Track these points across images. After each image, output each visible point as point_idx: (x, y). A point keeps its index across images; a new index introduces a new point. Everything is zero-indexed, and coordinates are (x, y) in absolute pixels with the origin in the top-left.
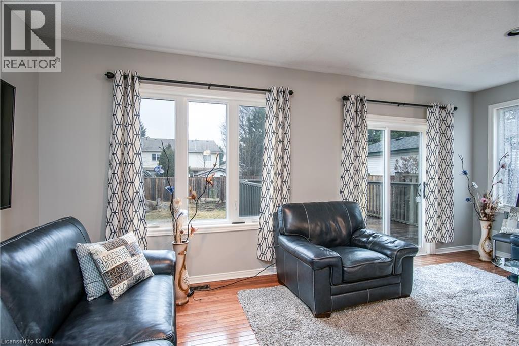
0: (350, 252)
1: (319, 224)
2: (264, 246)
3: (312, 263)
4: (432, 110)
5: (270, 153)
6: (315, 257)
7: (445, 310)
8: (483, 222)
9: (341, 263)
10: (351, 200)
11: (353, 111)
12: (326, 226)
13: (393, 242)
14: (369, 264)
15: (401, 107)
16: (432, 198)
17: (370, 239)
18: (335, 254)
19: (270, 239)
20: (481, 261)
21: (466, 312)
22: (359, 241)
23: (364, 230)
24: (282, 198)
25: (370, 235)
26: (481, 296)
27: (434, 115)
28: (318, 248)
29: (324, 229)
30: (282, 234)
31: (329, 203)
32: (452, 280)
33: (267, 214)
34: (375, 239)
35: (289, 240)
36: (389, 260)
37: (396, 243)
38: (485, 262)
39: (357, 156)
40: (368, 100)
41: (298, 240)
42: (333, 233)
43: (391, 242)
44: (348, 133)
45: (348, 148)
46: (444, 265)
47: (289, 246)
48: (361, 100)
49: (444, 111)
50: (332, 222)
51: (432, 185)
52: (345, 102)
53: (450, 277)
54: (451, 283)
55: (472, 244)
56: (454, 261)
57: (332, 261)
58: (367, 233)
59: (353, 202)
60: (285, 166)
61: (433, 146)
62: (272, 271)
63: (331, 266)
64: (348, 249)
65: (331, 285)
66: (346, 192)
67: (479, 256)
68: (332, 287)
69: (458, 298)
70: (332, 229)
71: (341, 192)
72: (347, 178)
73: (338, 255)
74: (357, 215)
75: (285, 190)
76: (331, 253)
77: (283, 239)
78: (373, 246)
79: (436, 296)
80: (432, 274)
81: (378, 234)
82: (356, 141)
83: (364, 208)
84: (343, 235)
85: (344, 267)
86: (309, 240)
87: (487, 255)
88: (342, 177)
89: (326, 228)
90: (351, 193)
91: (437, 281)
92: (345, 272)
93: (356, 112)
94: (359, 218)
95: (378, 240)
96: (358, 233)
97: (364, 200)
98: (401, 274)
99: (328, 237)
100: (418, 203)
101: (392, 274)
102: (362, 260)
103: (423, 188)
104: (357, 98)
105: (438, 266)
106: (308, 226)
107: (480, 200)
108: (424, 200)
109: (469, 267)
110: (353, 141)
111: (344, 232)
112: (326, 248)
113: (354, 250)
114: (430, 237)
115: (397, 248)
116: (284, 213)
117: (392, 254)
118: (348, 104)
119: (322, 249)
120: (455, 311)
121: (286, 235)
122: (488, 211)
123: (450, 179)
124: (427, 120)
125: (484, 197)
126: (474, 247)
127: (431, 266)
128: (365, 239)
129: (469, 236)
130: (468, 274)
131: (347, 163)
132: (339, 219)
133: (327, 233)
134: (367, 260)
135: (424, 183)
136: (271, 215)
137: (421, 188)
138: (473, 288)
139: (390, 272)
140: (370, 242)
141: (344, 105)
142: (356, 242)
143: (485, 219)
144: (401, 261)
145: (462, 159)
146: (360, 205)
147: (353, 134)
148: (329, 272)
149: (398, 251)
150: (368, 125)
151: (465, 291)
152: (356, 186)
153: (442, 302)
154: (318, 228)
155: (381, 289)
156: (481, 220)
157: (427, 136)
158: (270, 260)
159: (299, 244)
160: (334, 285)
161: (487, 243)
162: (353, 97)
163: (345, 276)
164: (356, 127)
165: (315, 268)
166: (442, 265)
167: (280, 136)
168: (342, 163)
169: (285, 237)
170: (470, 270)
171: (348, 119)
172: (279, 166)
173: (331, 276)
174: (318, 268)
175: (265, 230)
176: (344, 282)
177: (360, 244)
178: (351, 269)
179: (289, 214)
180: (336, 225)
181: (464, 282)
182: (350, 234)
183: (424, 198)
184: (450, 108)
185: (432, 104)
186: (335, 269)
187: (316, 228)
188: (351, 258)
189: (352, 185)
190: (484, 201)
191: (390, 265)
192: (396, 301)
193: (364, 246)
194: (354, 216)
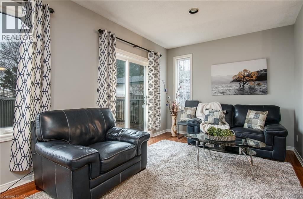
0: (106, 146)
1: (79, 127)
2: (19, 156)
3: (70, 164)
4: (151, 53)
5: (26, 62)
6: (74, 158)
7: (165, 172)
8: (173, 116)
9: (99, 158)
10: (105, 107)
11: (106, 42)
12: (86, 128)
13: (135, 133)
14: (121, 153)
15: (136, 48)
16: (151, 105)
17: (120, 134)
18: (94, 151)
19: (26, 148)
20: (172, 137)
21: (176, 169)
22: (112, 136)
23: (115, 128)
24: (41, 107)
25: (119, 131)
26: (179, 156)
27: (152, 57)
28: (77, 148)
29: (84, 131)
30: (40, 141)
31: (88, 109)
32: (164, 150)
33: (22, 124)
34: (123, 133)
35: (47, 146)
36: (134, 146)
37: (137, 133)
38: (174, 137)
39: (109, 75)
40: (116, 38)
41: (57, 144)
42: (92, 133)
43: (134, 133)
44: (103, 58)
45: (103, 69)
46: (158, 142)
47: (45, 152)
48: (112, 36)
49: (156, 55)
50: (90, 125)
51: (151, 97)
52: (100, 34)
53: (162, 149)
54: (164, 152)
55: (167, 129)
56: (162, 139)
57: (90, 158)
58: (117, 130)
59: (107, 108)
60: (45, 76)
61: (151, 74)
62: (29, 179)
63: (89, 162)
64: (104, 144)
65: (90, 180)
66: (101, 101)
67: (171, 134)
68: (90, 181)
69: (170, 161)
70: (91, 130)
71: (98, 101)
72: (102, 91)
73: (97, 151)
74: (110, 117)
75: (45, 99)
76: (90, 151)
77: (41, 146)
78: (122, 138)
79: (159, 163)
80: (154, 149)
81: (125, 129)
82: (109, 65)
83: (114, 112)
84: (100, 134)
85: (101, 160)
86: (69, 142)
87: (175, 133)
88: (98, 90)
89: (85, 130)
90: (105, 102)
91: (157, 153)
92: (102, 165)
93: (108, 43)
94: (111, 120)
95: (125, 133)
96: (110, 130)
97: (114, 107)
98: (141, 155)
99: (88, 137)
100: (144, 108)
101: (136, 156)
102: (116, 150)
103: (146, 99)
104: (109, 33)
105: (155, 144)
106: (69, 130)
107: (171, 105)
108: (147, 106)
109: (169, 141)
110: (106, 64)
111: (100, 131)
112: (84, 147)
113: (108, 144)
114: (150, 127)
115: (139, 136)
116: (42, 120)
117: (135, 142)
118: (103, 36)
119: (81, 148)
120: (170, 170)
121: (44, 142)
122: (175, 110)
123: (159, 94)
124: (149, 59)
125: (173, 103)
126: (168, 130)
127: (152, 144)
128: (116, 134)
129: (166, 125)
130: (170, 145)
131: (102, 80)
132: (97, 122)
133: (86, 134)
134: (119, 150)
135: (147, 96)
136: (27, 124)
137: (145, 99)
138: (175, 153)
139: (135, 155)
140: (120, 136)
141: (100, 37)
142: (110, 137)
143: (174, 114)
144: (141, 146)
145: (164, 83)
146: (111, 110)
147: (106, 58)
148: (88, 168)
149: (140, 139)
150: (116, 54)
151: (172, 155)
152: (109, 96)
153: (163, 166)
154: (78, 131)
155: (129, 169)
156: (172, 115)
157: (148, 68)
158: (27, 169)
159: (57, 149)
160: (93, 179)
161: (175, 127)
162: (106, 31)
163: (103, 167)
164: (109, 54)
165: (74, 169)
166: (157, 143)
167: (39, 47)
168: (98, 80)
169: (43, 143)
170: (170, 142)
171: (103, 47)
172: (38, 76)
173: (89, 172)
174: (77, 167)
175: (21, 140)
176: (101, 173)
177: (113, 138)
178: (107, 160)
179: (49, 121)
180: (94, 127)
181: (169, 150)
182: (105, 132)
183: (147, 105)
184: (159, 54)
185: (151, 50)
186: (93, 164)
187: (76, 130)
188: (107, 151)
189: (105, 96)
190: (173, 105)
191: (135, 149)
192: (138, 174)
193: (116, 140)
194: (107, 118)
